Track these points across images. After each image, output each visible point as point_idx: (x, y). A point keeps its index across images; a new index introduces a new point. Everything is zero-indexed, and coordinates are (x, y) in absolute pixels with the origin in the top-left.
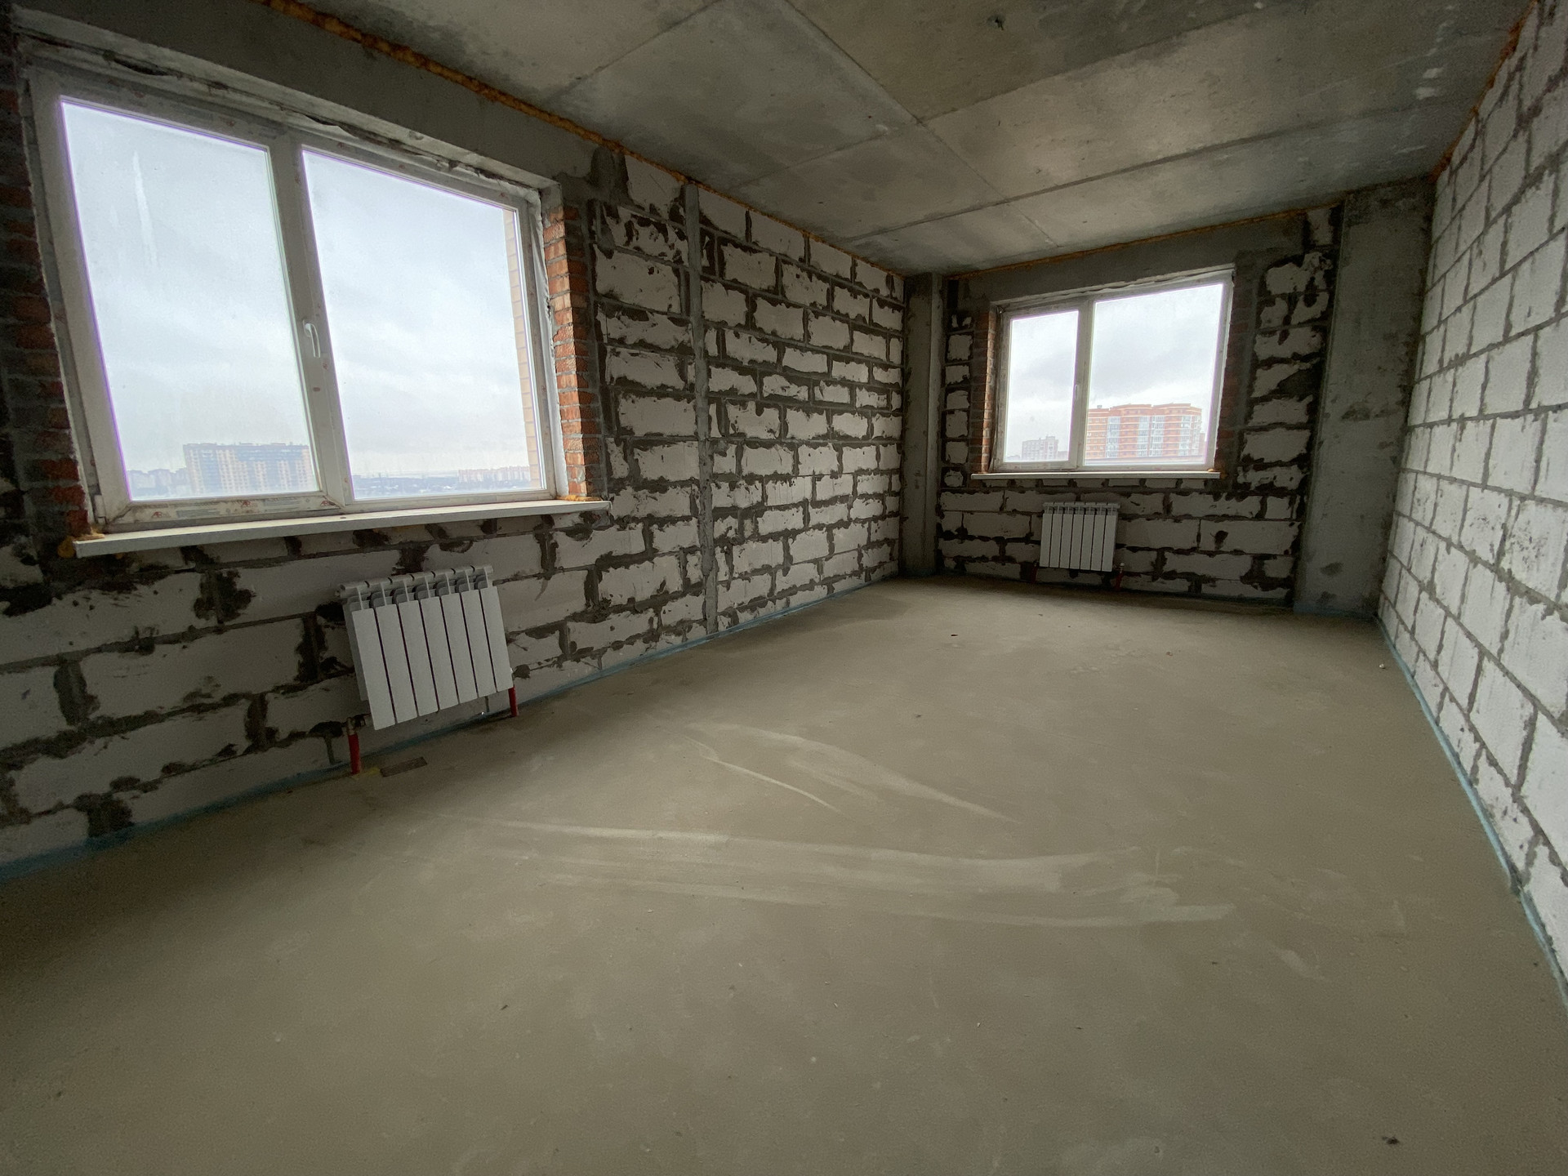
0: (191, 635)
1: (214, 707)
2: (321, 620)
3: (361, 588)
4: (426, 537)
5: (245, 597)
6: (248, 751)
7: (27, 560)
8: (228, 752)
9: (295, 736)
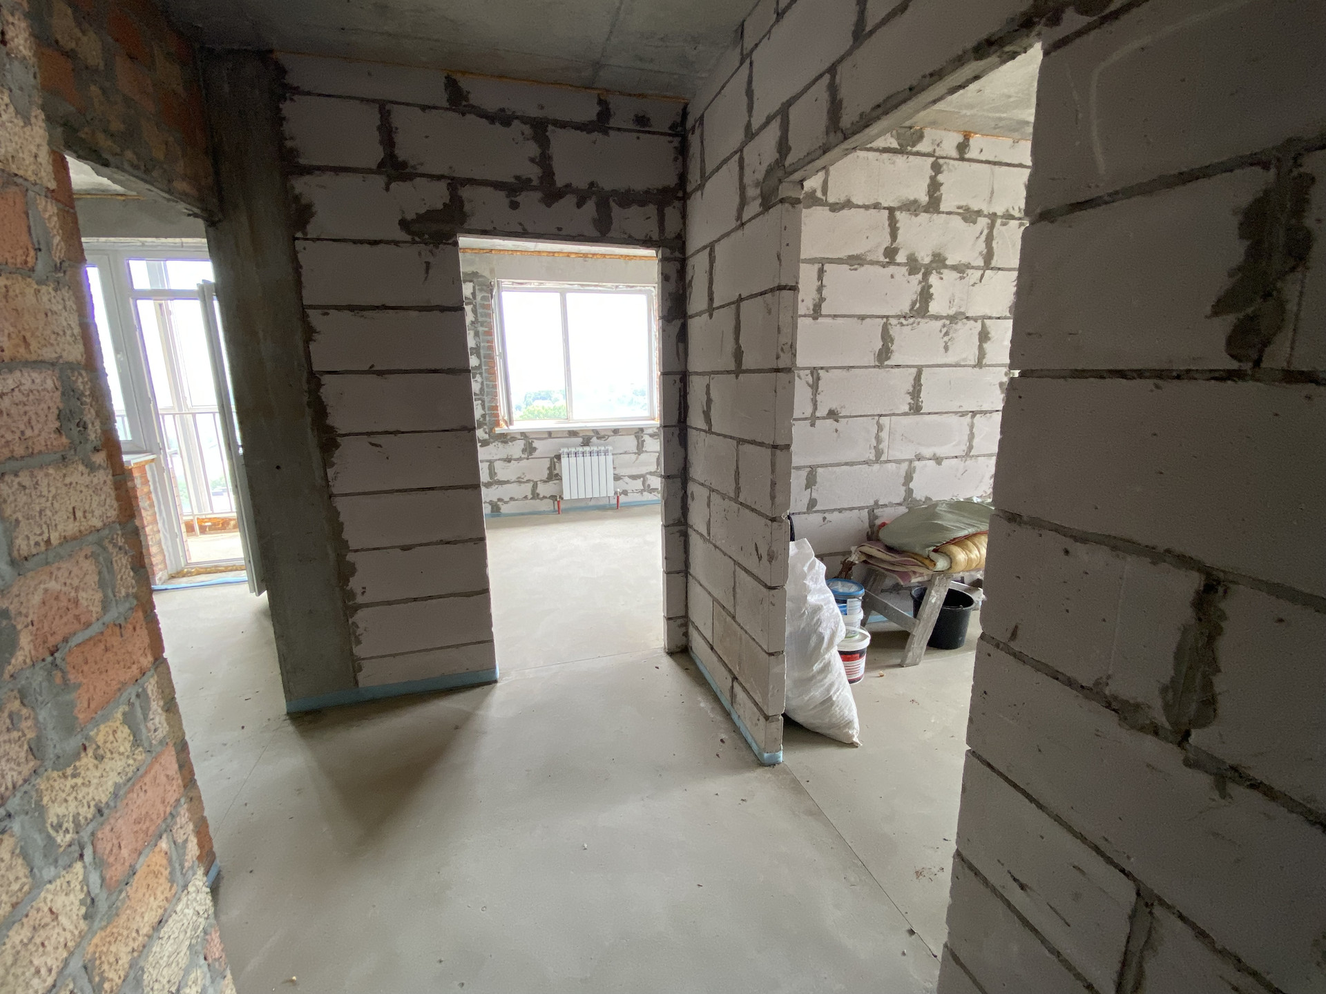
0: (519, 459)
1: (524, 482)
2: (555, 460)
3: (566, 450)
4: (592, 434)
5: (535, 449)
6: (531, 499)
7: (486, 433)
8: (526, 497)
9: (545, 497)
